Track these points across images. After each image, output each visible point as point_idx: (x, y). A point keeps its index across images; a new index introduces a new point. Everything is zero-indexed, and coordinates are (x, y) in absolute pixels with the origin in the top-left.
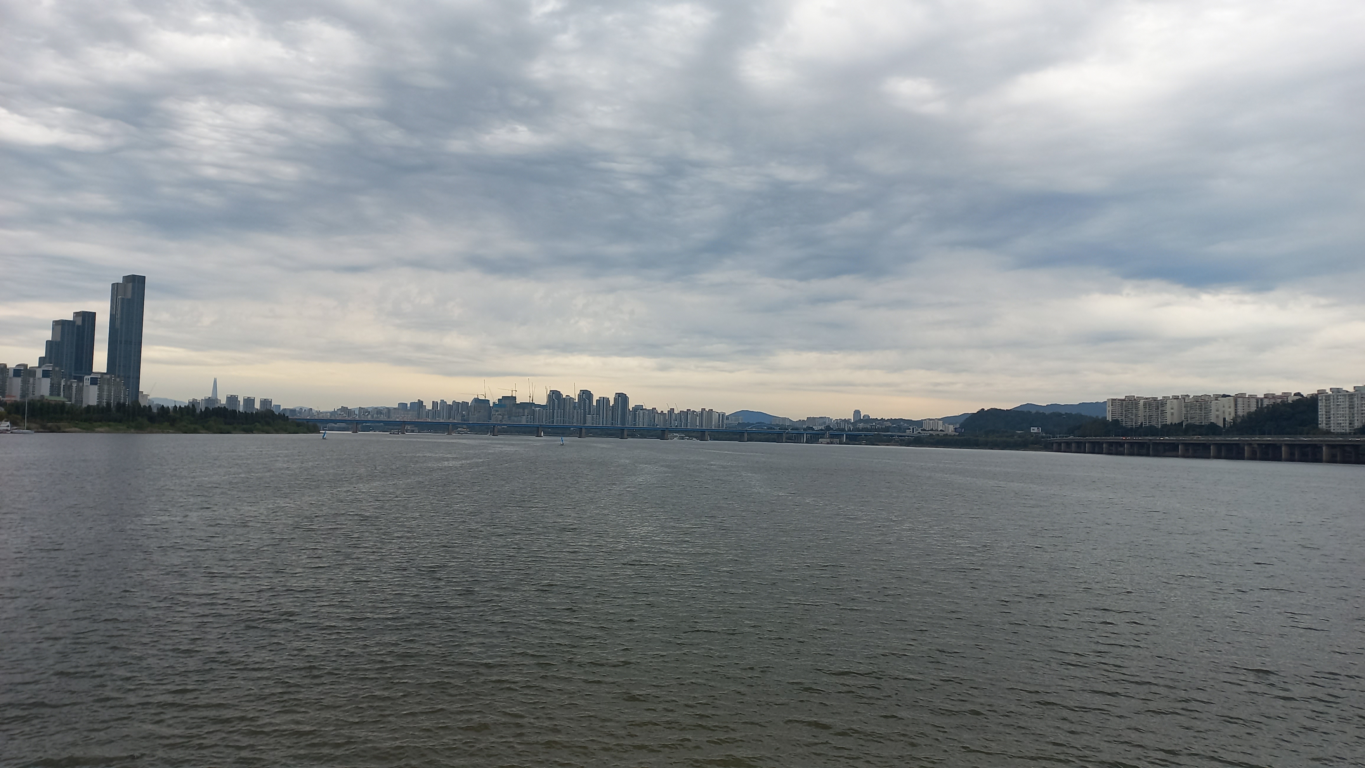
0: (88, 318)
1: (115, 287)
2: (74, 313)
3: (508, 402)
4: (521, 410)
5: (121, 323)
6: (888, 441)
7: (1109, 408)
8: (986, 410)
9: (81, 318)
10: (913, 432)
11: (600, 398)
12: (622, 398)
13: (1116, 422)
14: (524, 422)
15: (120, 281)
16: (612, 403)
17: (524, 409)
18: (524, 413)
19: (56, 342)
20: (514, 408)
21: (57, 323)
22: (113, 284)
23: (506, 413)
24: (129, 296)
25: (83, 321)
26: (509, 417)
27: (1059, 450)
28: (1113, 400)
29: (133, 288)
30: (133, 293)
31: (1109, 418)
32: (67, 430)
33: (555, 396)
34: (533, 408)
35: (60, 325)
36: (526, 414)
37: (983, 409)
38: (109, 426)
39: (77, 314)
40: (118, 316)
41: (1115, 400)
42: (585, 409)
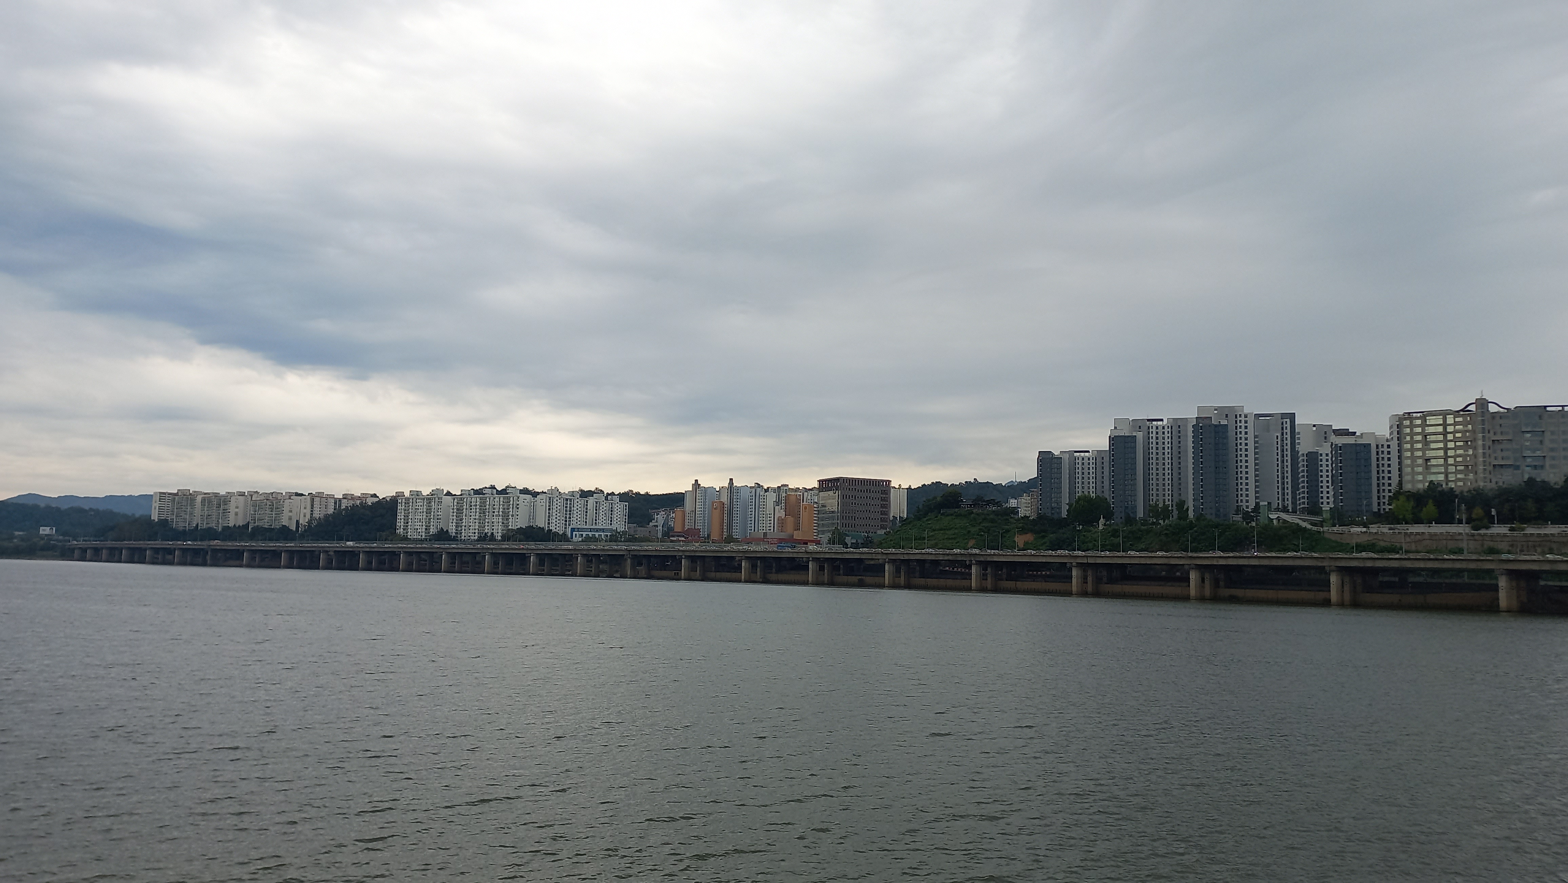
7: (156, 505)
13: (164, 523)
27: (83, 559)
28: (161, 493)
31: (155, 517)
41: (164, 493)
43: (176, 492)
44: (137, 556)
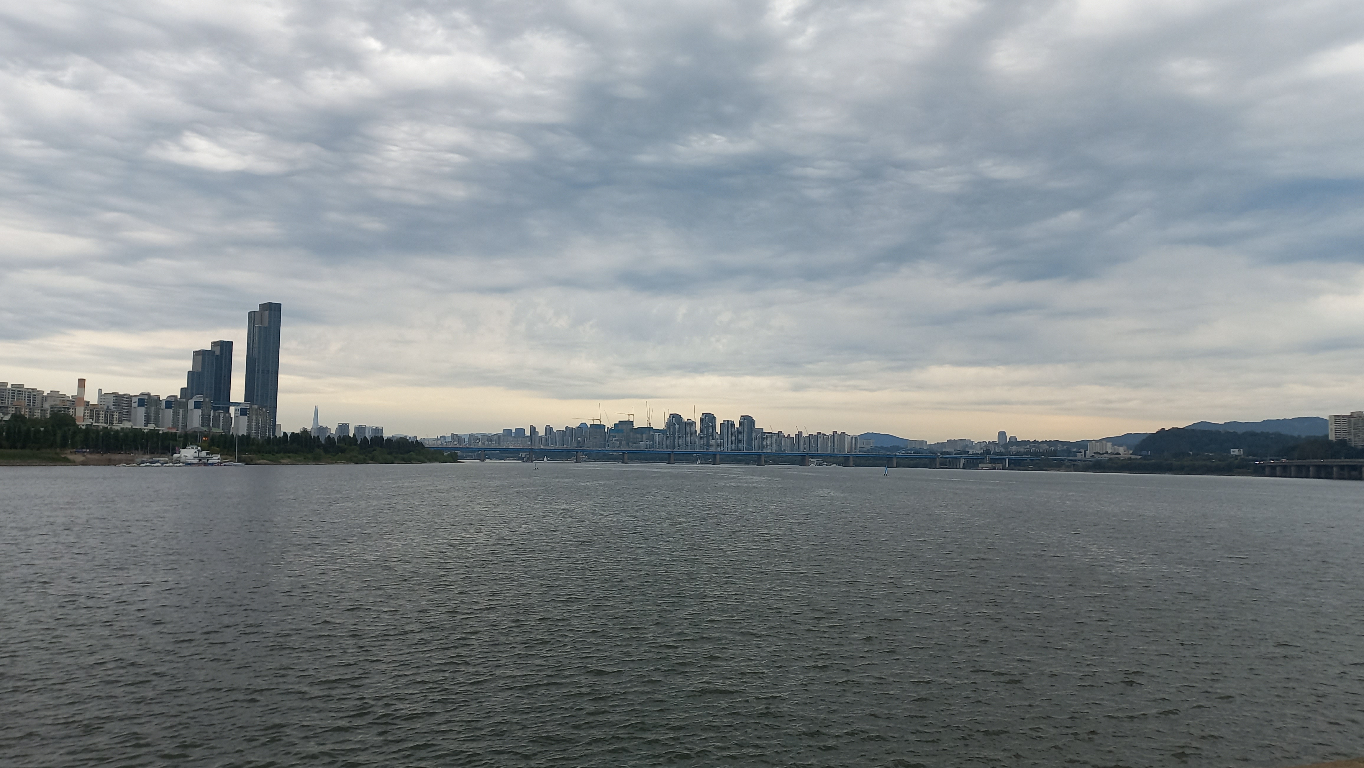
0: (225, 348)
1: (252, 315)
2: (212, 343)
3: (625, 427)
4: (639, 436)
5: (259, 352)
6: (1059, 466)
7: (1332, 427)
8: (1167, 429)
9: (219, 347)
10: (1085, 456)
11: (724, 421)
12: (747, 421)
13: (1342, 443)
14: (643, 448)
15: (257, 309)
16: (737, 425)
17: (642, 434)
18: (642, 438)
19: (197, 373)
20: (631, 433)
21: (197, 353)
22: (250, 313)
23: (624, 439)
24: (266, 325)
25: (221, 351)
26: (628, 444)
27: (1273, 475)
28: (1335, 416)
29: (270, 316)
30: (270, 322)
31: (1332, 437)
32: (259, 462)
33: (675, 419)
34: (651, 433)
35: (200, 355)
36: (644, 439)
37: (1164, 429)
38: (289, 457)
39: (215, 344)
40: (256, 345)
41: (1339, 416)
42: (708, 434)
43: (1350, 414)
44: (1324, 473)
